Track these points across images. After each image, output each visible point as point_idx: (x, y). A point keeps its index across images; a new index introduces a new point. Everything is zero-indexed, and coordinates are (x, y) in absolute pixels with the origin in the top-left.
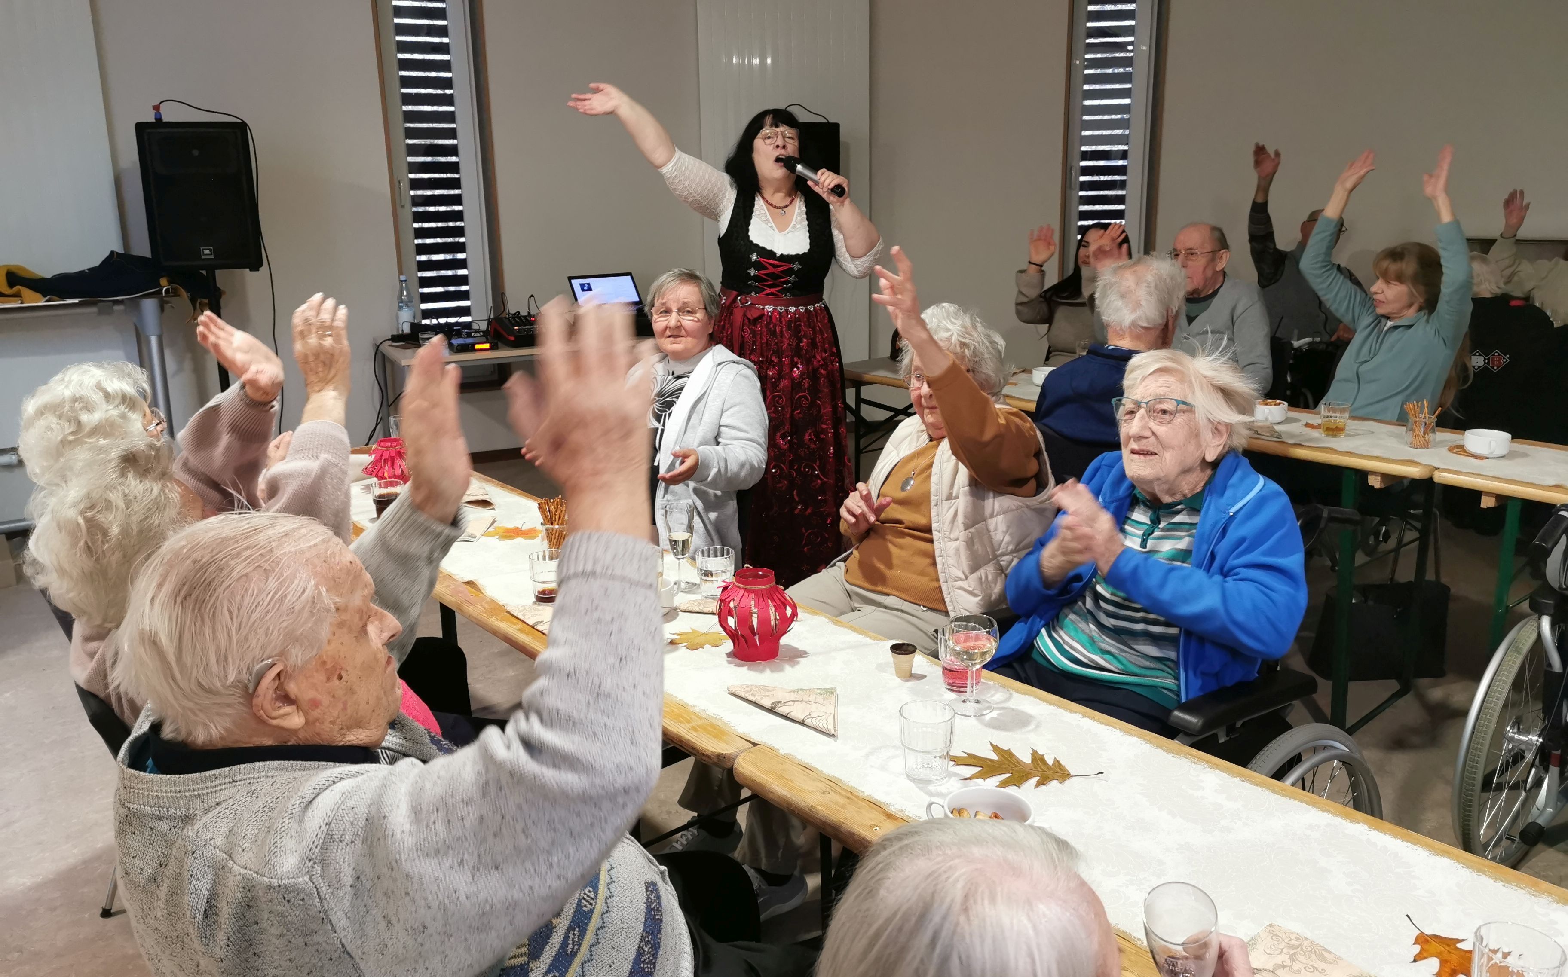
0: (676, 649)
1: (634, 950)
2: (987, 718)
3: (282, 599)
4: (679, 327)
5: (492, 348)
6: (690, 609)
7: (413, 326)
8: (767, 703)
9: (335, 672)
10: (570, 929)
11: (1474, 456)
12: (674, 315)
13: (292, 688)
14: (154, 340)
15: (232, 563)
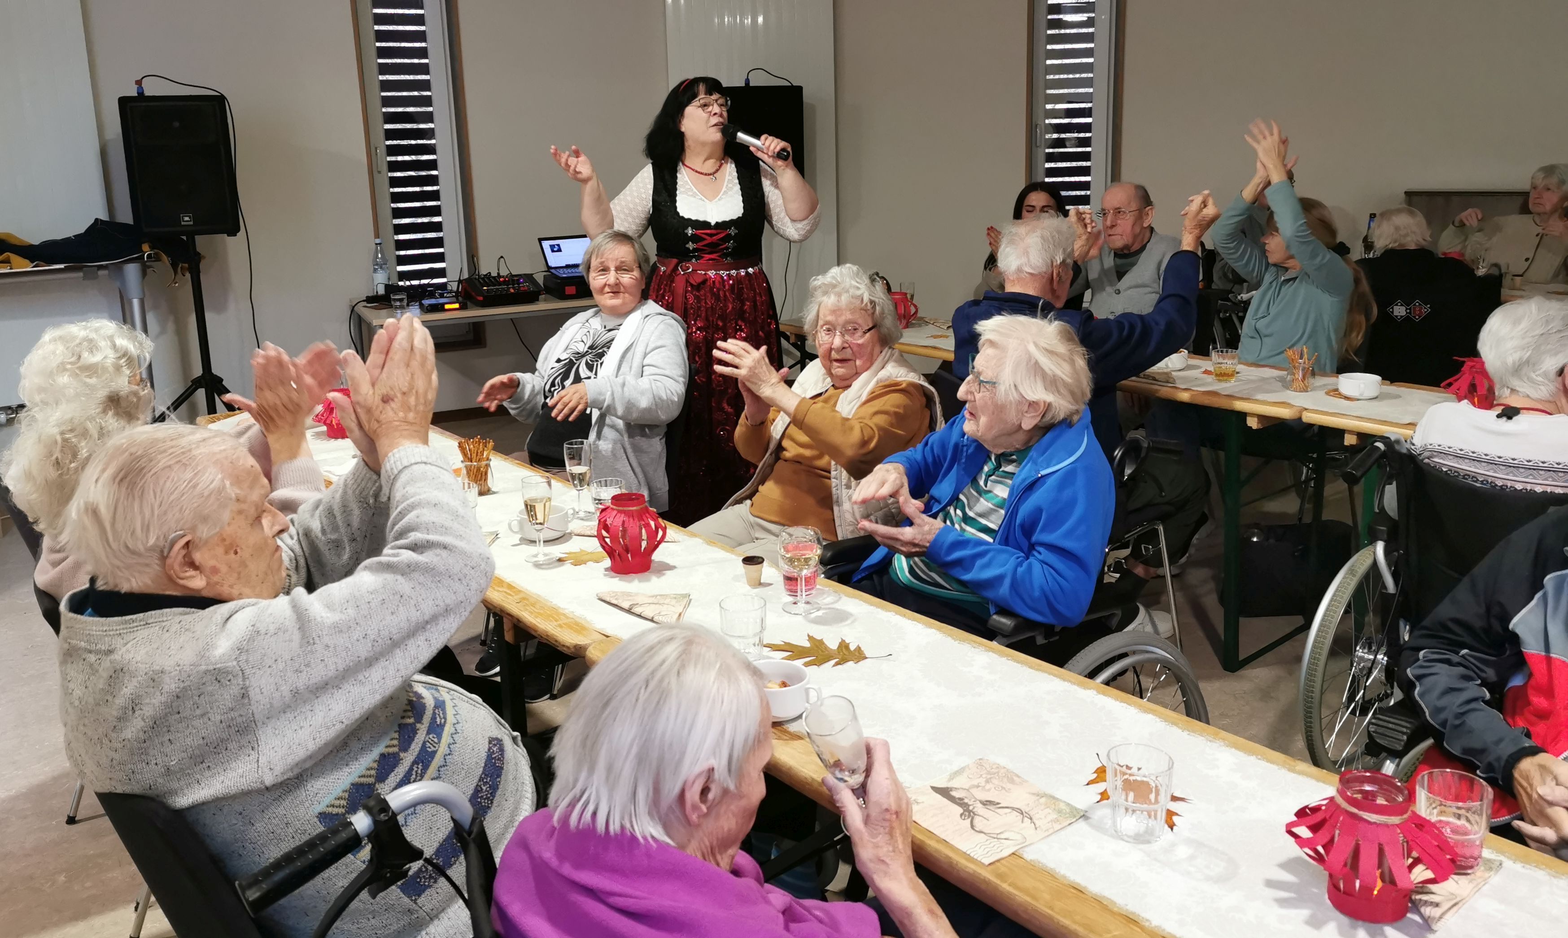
0: (563, 565)
1: (473, 787)
2: (813, 616)
3: (195, 487)
4: (618, 284)
5: (463, 307)
6: (583, 533)
7: (387, 287)
8: (626, 605)
9: (232, 548)
10: (415, 763)
11: (1347, 398)
12: (613, 273)
13: (197, 557)
14: (136, 303)
15: (159, 457)
